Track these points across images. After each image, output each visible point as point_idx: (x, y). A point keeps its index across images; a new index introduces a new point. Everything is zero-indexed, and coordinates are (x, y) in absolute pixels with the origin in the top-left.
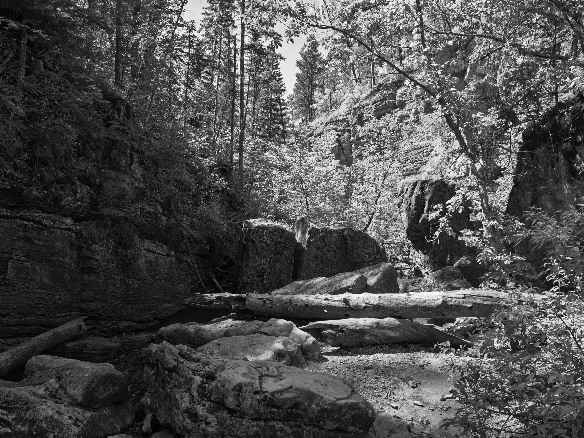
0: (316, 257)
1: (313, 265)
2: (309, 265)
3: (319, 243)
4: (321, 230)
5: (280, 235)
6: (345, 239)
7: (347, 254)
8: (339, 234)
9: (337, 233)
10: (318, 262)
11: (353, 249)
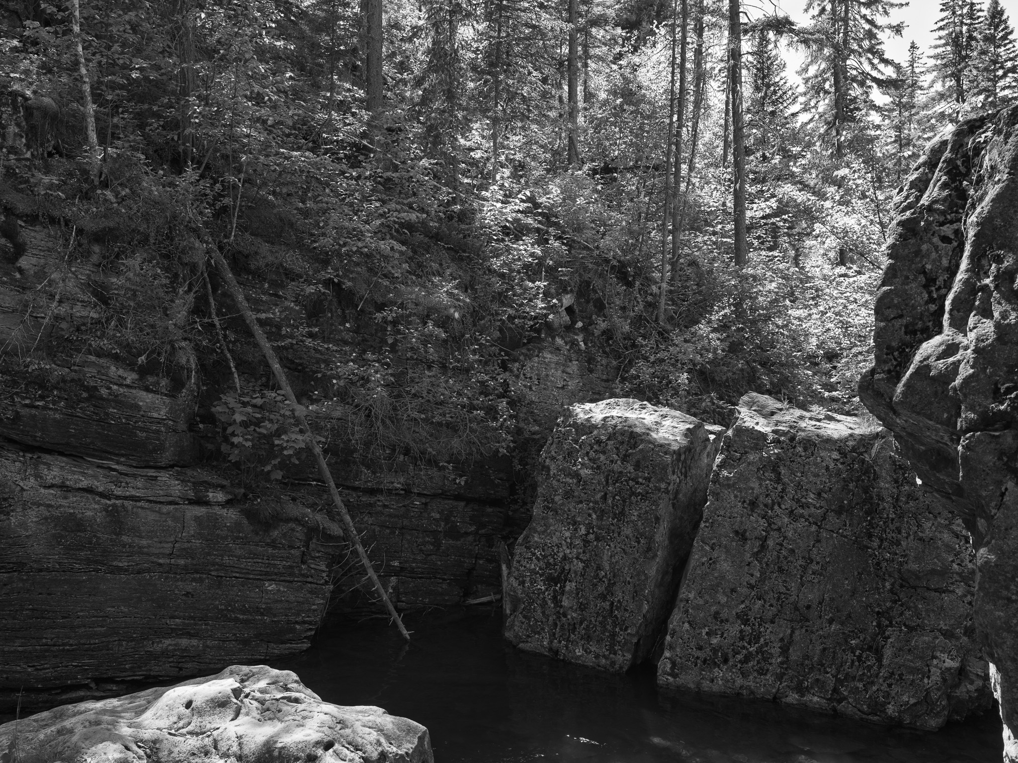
0: (741, 535)
1: (725, 566)
2: (713, 562)
3: (755, 485)
4: (771, 437)
5: (623, 452)
6: (866, 472)
7: (870, 536)
8: (843, 454)
9: (839, 450)
10: (748, 557)
11: (901, 517)
